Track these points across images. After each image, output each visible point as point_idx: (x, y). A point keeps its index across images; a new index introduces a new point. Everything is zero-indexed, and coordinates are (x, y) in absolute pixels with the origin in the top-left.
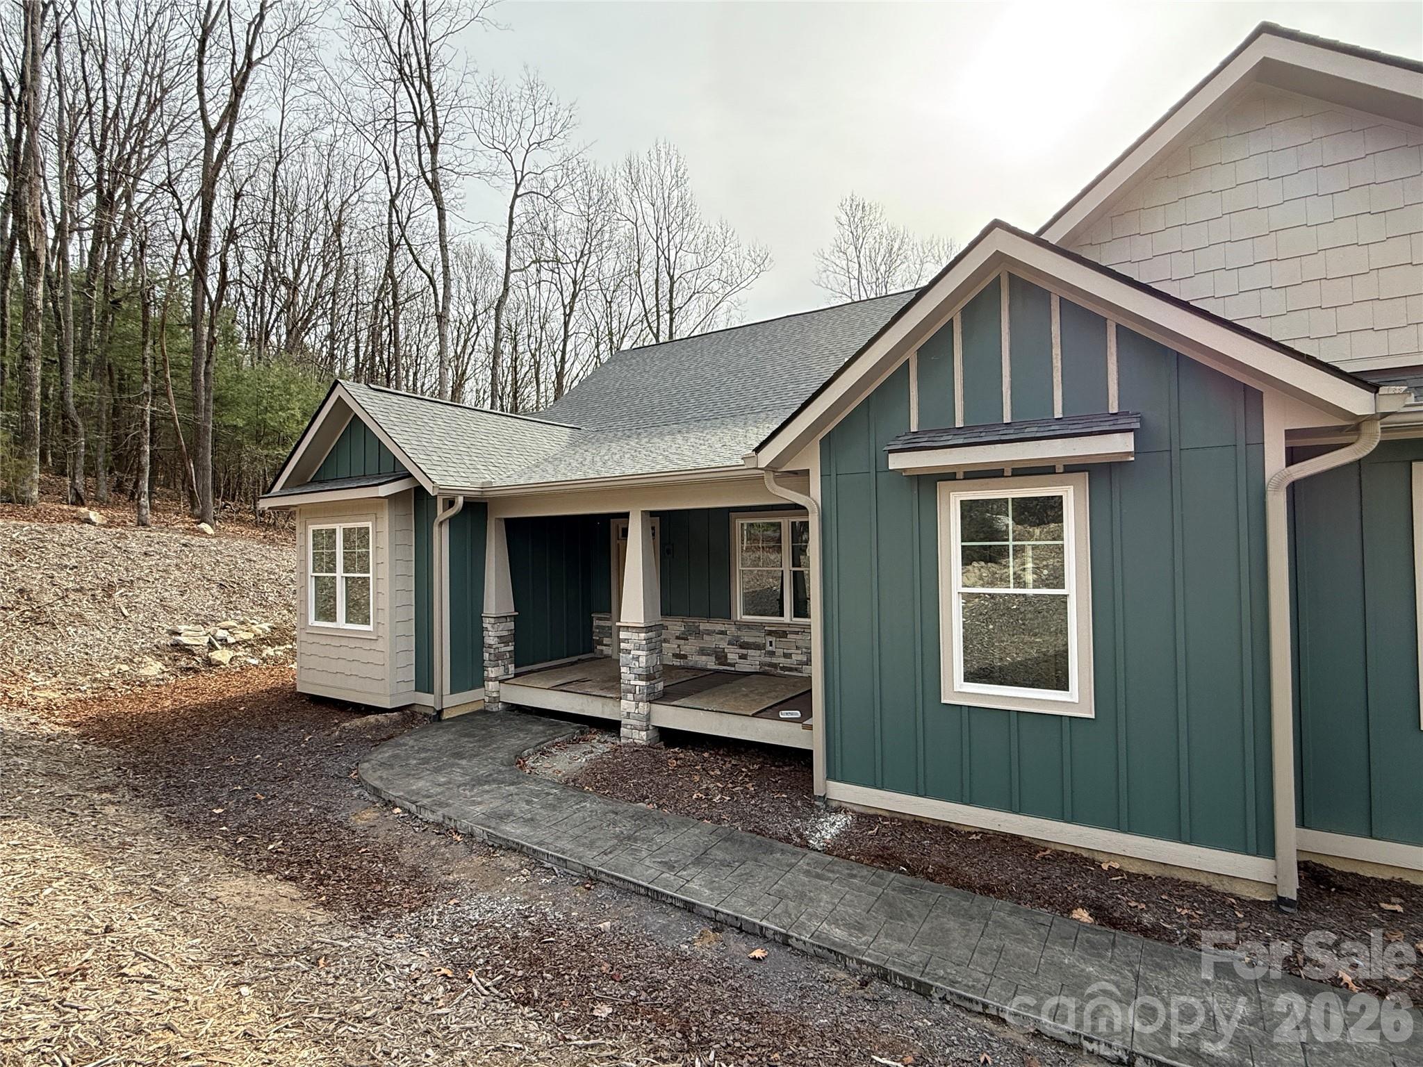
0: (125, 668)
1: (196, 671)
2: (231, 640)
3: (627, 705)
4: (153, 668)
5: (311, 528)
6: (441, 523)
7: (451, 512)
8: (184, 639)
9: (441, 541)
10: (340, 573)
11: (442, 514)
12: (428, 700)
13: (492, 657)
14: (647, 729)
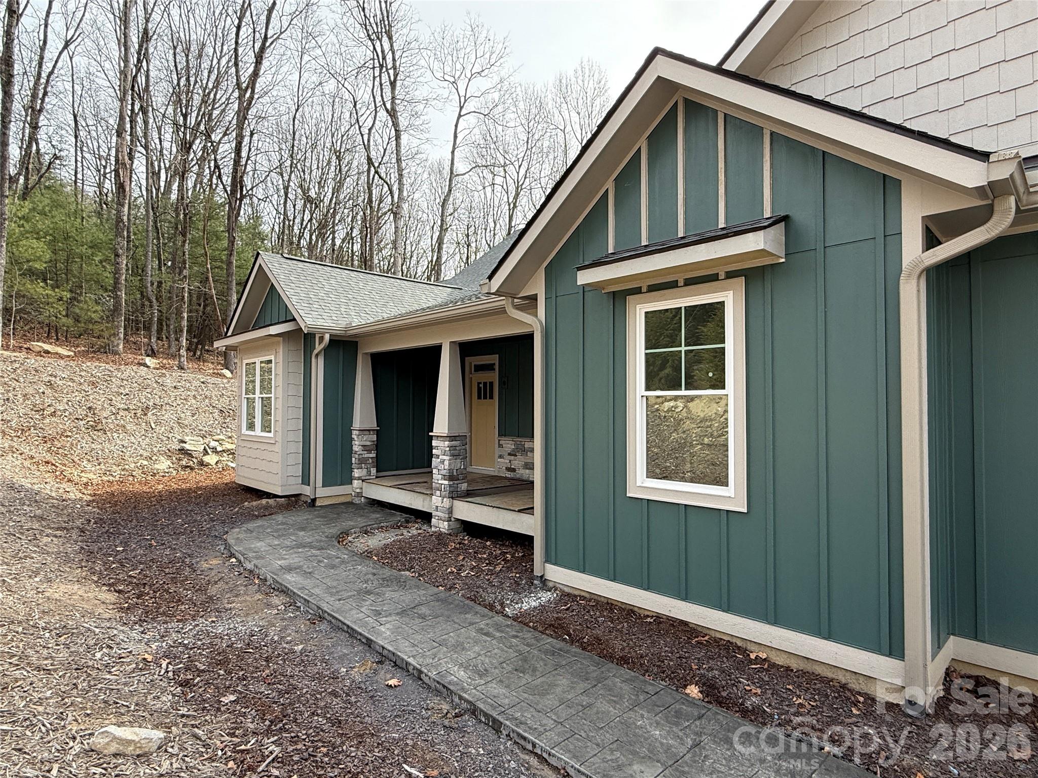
0: (145, 463)
1: (192, 469)
2: (219, 449)
3: (436, 500)
4: (164, 464)
5: (245, 362)
6: (317, 355)
7: (322, 346)
8: (187, 446)
9: (319, 368)
10: (258, 395)
11: (318, 348)
12: (307, 491)
13: (357, 462)
14: (449, 520)
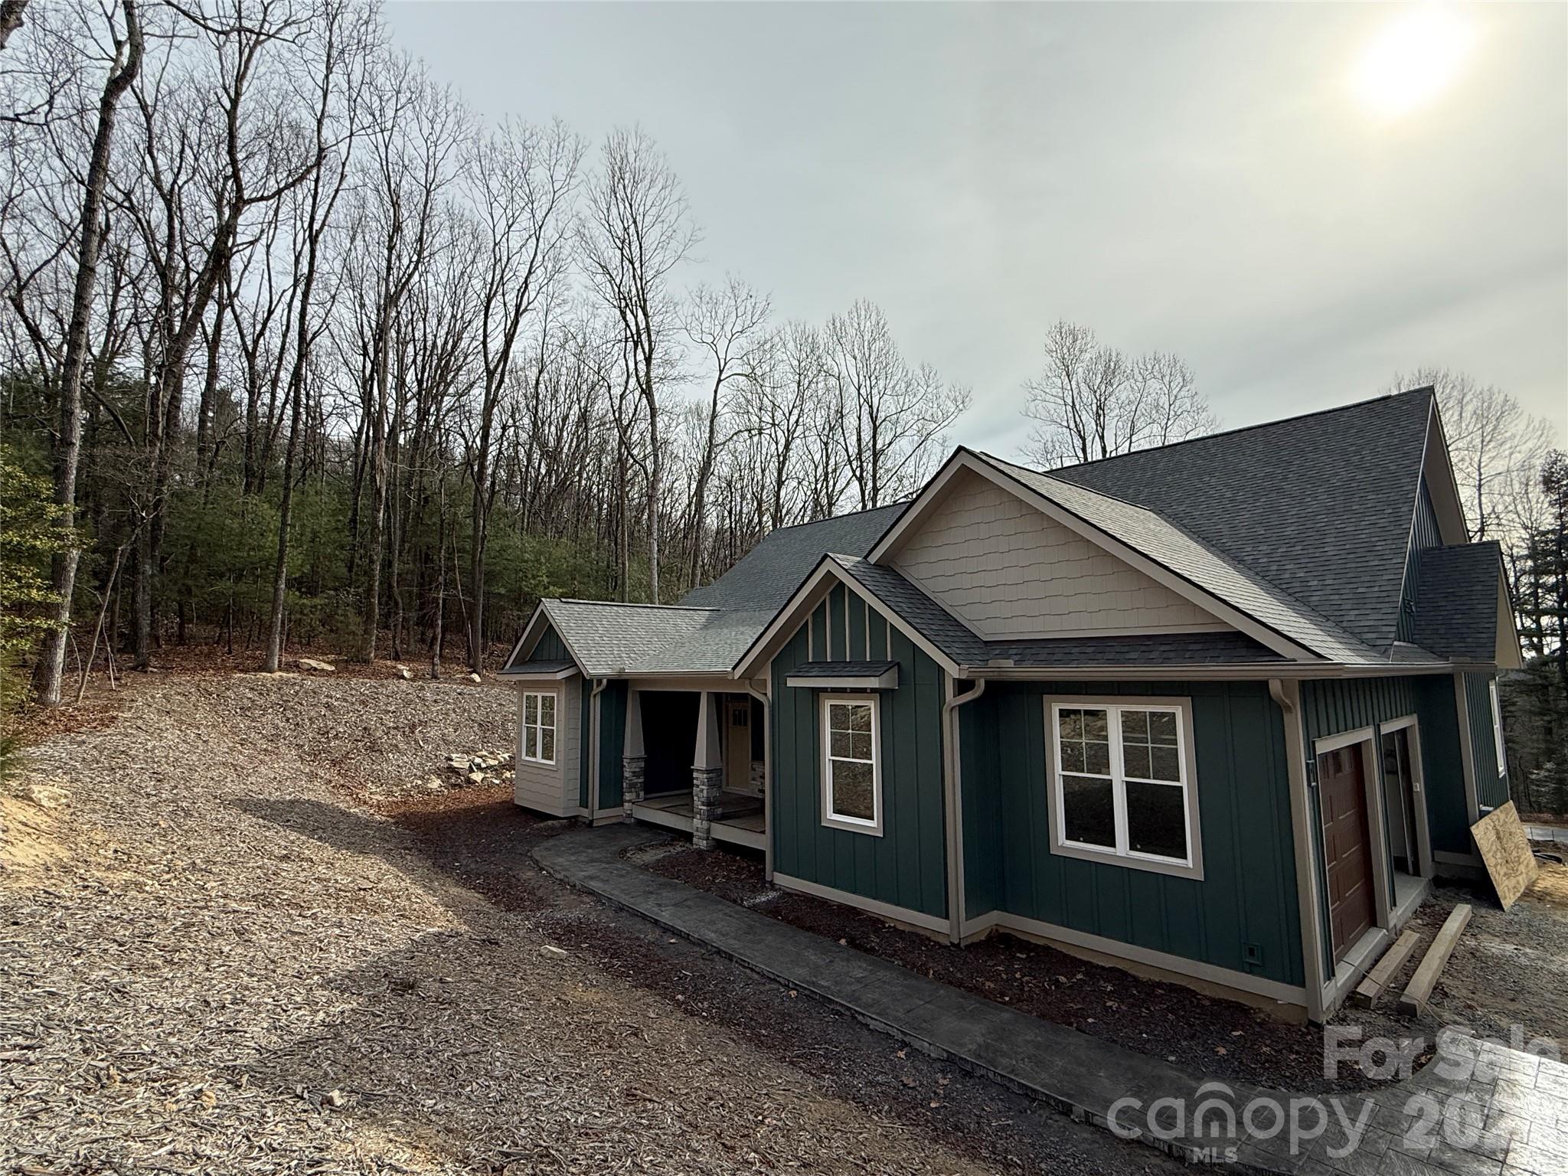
0: (420, 782)
1: (461, 787)
2: (483, 765)
3: (697, 822)
4: (435, 784)
5: (526, 694)
6: (595, 696)
7: (600, 689)
8: (455, 764)
9: (596, 706)
10: (539, 725)
11: (596, 690)
12: (585, 812)
13: (628, 787)
14: (707, 839)
